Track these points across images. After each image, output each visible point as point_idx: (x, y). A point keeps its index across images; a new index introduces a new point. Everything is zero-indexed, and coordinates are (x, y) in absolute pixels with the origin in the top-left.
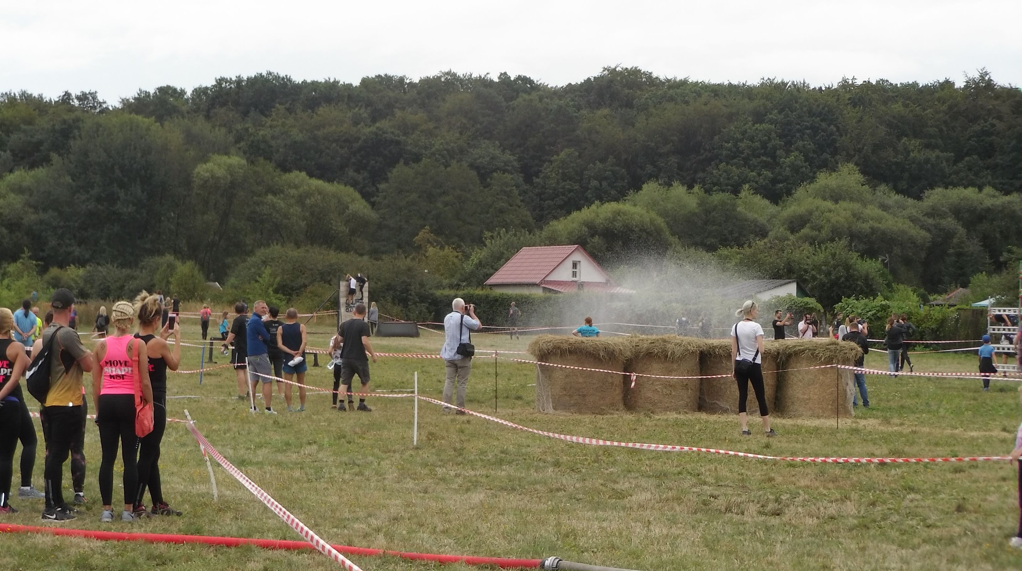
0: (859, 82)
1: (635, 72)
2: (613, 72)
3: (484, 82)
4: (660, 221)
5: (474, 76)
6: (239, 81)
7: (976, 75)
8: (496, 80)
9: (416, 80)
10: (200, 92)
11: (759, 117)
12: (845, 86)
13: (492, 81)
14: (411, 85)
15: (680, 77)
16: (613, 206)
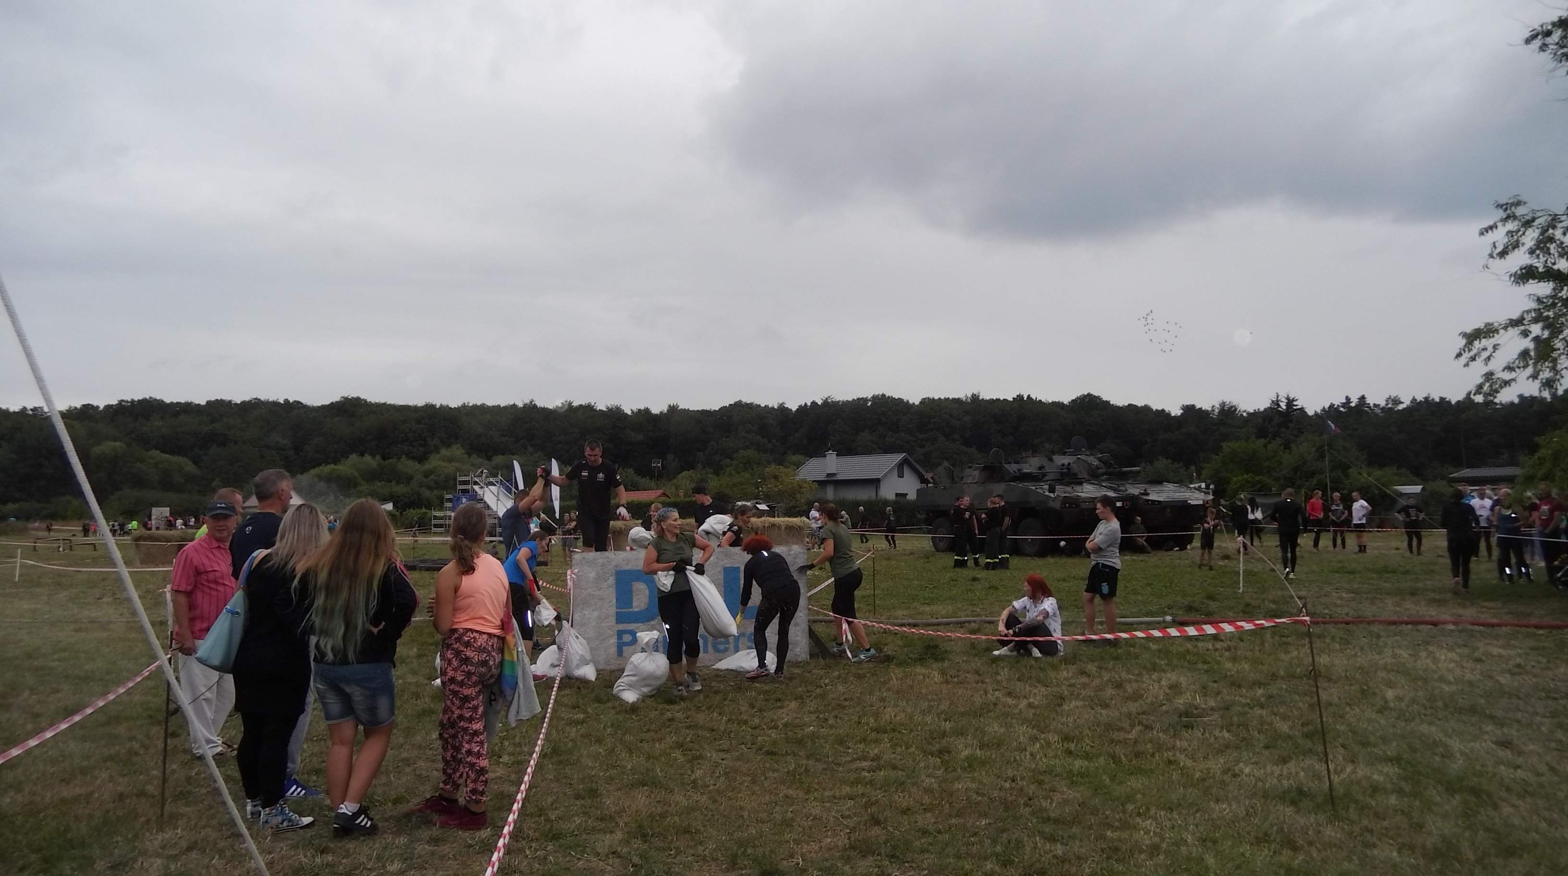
0: (471, 404)
1: (358, 399)
2: (346, 399)
3: (276, 404)
4: (356, 474)
5: (270, 400)
6: (133, 401)
7: (527, 401)
8: (282, 402)
9: (239, 402)
10: (108, 407)
11: (418, 422)
12: (464, 406)
13: (280, 403)
14: (236, 404)
15: (382, 401)
16: (332, 466)
